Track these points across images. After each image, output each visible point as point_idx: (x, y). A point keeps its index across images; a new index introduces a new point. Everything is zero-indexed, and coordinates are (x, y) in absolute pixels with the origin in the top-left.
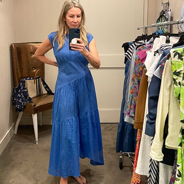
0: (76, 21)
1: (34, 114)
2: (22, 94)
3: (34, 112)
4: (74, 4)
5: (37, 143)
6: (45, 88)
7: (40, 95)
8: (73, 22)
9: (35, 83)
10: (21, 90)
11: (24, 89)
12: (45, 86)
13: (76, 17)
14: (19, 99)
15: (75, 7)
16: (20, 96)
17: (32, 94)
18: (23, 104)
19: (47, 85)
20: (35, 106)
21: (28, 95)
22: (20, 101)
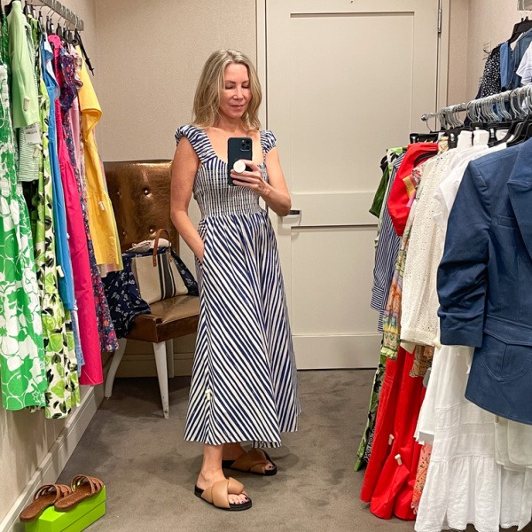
0: (240, 96)
1: (160, 341)
2: (123, 292)
3: (159, 339)
4: (234, 57)
5: (166, 416)
6: (183, 277)
7: (169, 295)
8: (232, 97)
9: (155, 265)
10: (121, 282)
11: (128, 278)
12: (183, 272)
13: (239, 87)
14: (115, 306)
15: (237, 62)
16: (118, 297)
17: (149, 292)
18: (128, 317)
19: (187, 271)
20: (159, 321)
21: (138, 293)
22: (118, 310)
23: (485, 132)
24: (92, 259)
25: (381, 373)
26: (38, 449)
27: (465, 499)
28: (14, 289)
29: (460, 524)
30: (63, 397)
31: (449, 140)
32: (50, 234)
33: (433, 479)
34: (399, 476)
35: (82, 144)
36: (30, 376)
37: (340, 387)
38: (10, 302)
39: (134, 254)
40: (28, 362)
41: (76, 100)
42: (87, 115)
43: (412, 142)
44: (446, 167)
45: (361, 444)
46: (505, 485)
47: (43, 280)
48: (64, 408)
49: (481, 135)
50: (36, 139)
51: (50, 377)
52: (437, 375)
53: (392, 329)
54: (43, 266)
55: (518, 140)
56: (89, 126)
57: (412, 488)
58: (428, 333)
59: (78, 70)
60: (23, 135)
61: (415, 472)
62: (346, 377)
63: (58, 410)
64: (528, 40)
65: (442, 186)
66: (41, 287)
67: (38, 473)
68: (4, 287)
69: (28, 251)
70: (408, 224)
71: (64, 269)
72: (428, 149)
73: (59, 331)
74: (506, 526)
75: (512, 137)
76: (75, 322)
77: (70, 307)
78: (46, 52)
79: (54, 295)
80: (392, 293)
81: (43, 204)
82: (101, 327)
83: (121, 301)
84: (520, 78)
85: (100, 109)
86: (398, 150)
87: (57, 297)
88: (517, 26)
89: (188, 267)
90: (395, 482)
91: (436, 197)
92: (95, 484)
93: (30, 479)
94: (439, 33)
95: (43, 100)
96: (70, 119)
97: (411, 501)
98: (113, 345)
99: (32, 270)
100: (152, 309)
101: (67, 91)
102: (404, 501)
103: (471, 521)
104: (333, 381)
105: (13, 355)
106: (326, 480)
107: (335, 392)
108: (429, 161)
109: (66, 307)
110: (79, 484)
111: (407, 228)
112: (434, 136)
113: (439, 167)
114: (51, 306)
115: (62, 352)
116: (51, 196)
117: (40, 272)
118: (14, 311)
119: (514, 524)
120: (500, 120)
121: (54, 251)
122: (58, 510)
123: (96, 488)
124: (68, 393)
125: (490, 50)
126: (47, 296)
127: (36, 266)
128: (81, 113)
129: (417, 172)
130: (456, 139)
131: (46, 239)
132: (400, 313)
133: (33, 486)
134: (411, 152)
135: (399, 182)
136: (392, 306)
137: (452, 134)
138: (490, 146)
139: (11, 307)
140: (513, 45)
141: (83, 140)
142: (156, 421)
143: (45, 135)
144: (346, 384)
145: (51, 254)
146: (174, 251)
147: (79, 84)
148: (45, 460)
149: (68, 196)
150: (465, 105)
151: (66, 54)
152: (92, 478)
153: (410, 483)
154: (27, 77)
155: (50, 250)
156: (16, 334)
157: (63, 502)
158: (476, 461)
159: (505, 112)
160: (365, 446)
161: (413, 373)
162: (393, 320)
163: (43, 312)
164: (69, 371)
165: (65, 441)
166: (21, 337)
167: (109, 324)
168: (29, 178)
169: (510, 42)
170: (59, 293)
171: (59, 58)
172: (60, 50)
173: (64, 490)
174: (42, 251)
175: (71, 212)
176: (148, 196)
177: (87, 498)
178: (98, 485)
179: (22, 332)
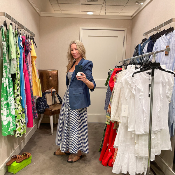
1: (51, 115)
2: (43, 102)
5: (52, 134)
7: (55, 104)
9: (51, 96)
10: (42, 100)
11: (44, 99)
12: (59, 98)
16: (41, 104)
17: (49, 103)
18: (44, 109)
19: (60, 97)
20: (51, 110)
21: (47, 103)
22: (41, 107)
23: (134, 65)
24: (32, 95)
25: (106, 126)
26: (15, 144)
27: (126, 165)
28: (6, 103)
29: (125, 172)
30: (20, 132)
31: (125, 67)
32: (18, 88)
33: (118, 158)
34: (109, 155)
35: (31, 65)
36: (10, 127)
37: (97, 128)
38: (5, 106)
39: (46, 93)
40: (9, 123)
41: (30, 53)
42: (33, 57)
43: (116, 67)
44: (124, 74)
45: (101, 144)
46: (138, 162)
47: (16, 100)
48: (20, 135)
49: (133, 66)
50: (15, 62)
51: (17, 126)
52: (120, 130)
53: (109, 117)
54: (16, 96)
55: (143, 68)
56: (33, 60)
57: (113, 158)
58: (118, 118)
59: (31, 46)
60: (12, 61)
61: (114, 154)
62: (98, 125)
63: (18, 135)
64: (146, 43)
65: (122, 79)
66: (15, 102)
67: (14, 151)
68: (3, 102)
69: (12, 92)
70: (114, 89)
71: (22, 97)
72: (120, 70)
73: (20, 114)
74: (138, 173)
75: (142, 67)
76: (26, 111)
77: (24, 107)
78: (20, 40)
79: (19, 104)
80: (109, 107)
81: (17, 80)
82: (34, 112)
83: (42, 105)
84: (143, 53)
85: (36, 56)
86: (112, 69)
87: (20, 105)
88: (143, 40)
89: (60, 96)
90: (108, 156)
91: (121, 82)
92: (28, 155)
93: (11, 153)
94: (124, 42)
95: (18, 52)
97: (112, 162)
98: (37, 117)
99: (13, 97)
100: (50, 107)
101: (27, 51)
102: (111, 162)
103: (128, 171)
104: (95, 126)
105: (5, 121)
106: (91, 154)
107: (96, 129)
108: (120, 73)
109: (23, 107)
110: (24, 155)
111: (113, 90)
112: (121, 67)
113: (122, 74)
114: (18, 107)
115: (20, 119)
116: (19, 78)
117: (15, 98)
118: (6, 109)
119: (140, 172)
120: (138, 63)
121: (19, 92)
122: (17, 162)
123: (28, 156)
124: (22, 131)
125: (136, 46)
126: (17, 105)
127: (14, 96)
128: (31, 57)
129: (116, 75)
130: (127, 67)
131: (17, 89)
132: (111, 113)
133: (12, 155)
134: (115, 70)
135: (112, 78)
136: (109, 110)
137: (126, 66)
138: (136, 69)
139: (5, 108)
140: (142, 45)
141: (32, 64)
142: (49, 135)
143: (18, 62)
144: (99, 127)
145: (19, 93)
146: (57, 92)
147: (31, 49)
148: (17, 147)
149: (26, 78)
150: (129, 59)
151: (27, 41)
152: (28, 153)
153: (112, 157)
154: (12, 46)
156: (6, 115)
157: (19, 160)
158: (130, 154)
159: (140, 60)
160: (101, 145)
161: (114, 128)
162: (109, 114)
163: (16, 109)
164: (23, 124)
165: (24, 141)
166: (7, 116)
167: (36, 111)
168: (13, 73)
169: (141, 44)
170: (21, 104)
171: (25, 42)
172: (25, 40)
173: (19, 157)
174: (16, 92)
175: (26, 82)
176: (51, 78)
177: (26, 159)
178: (29, 155)
179: (8, 114)
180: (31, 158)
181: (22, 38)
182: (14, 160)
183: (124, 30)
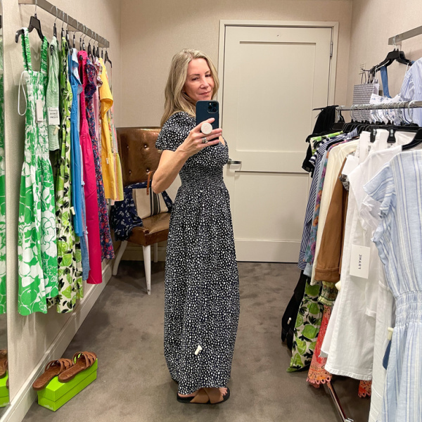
0: (206, 84)
1: (147, 245)
2: (126, 211)
3: (146, 243)
5: (149, 293)
6: (166, 201)
7: (155, 213)
8: (200, 87)
9: (148, 194)
10: (125, 205)
11: (130, 202)
12: (166, 198)
13: (204, 77)
14: (121, 220)
16: (123, 214)
17: (143, 211)
18: (129, 228)
19: (168, 197)
20: (147, 232)
21: (136, 212)
22: (122, 223)
24: (102, 198)
28: (29, 228)
30: (70, 297)
32: (67, 185)
35: (100, 121)
36: (38, 291)
38: (26, 238)
39: (135, 187)
40: (37, 280)
41: (97, 92)
42: (104, 103)
47: (60, 217)
48: (70, 305)
51: (61, 284)
54: (62, 207)
56: (105, 110)
59: (99, 74)
63: (66, 307)
66: (59, 221)
68: (24, 226)
69: (49, 199)
71: (77, 209)
73: (69, 252)
76: (84, 242)
78: (74, 62)
79: (68, 227)
81: (64, 164)
82: (104, 242)
83: (124, 217)
85: (112, 99)
86: (317, 138)
87: (70, 229)
89: (169, 195)
94: (331, 57)
96: (93, 105)
98: (110, 255)
99: (52, 212)
100: (144, 223)
101: (89, 87)
105: (26, 276)
110: (79, 356)
114: (65, 235)
115: (71, 266)
116: (69, 159)
117: (59, 211)
118: (28, 244)
121: (69, 196)
122: (60, 380)
123: (89, 361)
124: (74, 294)
126: (63, 228)
127: (56, 208)
128: (101, 101)
131: (65, 189)
139: (26, 242)
141: (101, 118)
142: (142, 297)
145: (67, 199)
147: (99, 83)
149: (86, 156)
151: (91, 63)
152: (89, 354)
155: (67, 196)
157: (65, 375)
163: (60, 239)
164: (75, 278)
166: (33, 262)
167: (109, 241)
168: (54, 148)
170: (72, 226)
171: (86, 65)
172: (87, 60)
173: (66, 364)
174: (61, 197)
175: (87, 167)
176: (147, 149)
177: (83, 370)
178: (92, 360)
179: (34, 259)
180: (95, 367)
181: (79, 57)
182: (52, 375)
183: (332, 27)
